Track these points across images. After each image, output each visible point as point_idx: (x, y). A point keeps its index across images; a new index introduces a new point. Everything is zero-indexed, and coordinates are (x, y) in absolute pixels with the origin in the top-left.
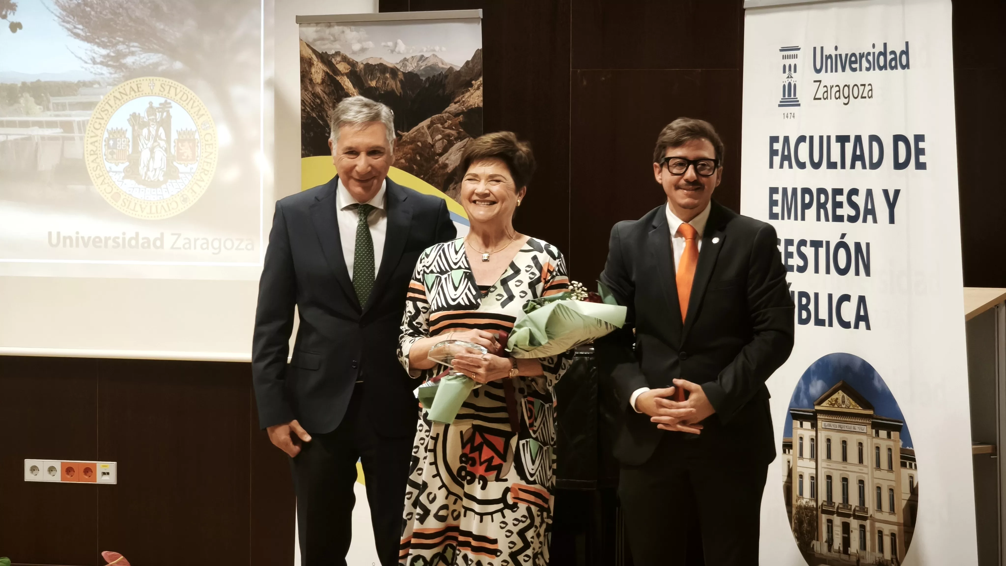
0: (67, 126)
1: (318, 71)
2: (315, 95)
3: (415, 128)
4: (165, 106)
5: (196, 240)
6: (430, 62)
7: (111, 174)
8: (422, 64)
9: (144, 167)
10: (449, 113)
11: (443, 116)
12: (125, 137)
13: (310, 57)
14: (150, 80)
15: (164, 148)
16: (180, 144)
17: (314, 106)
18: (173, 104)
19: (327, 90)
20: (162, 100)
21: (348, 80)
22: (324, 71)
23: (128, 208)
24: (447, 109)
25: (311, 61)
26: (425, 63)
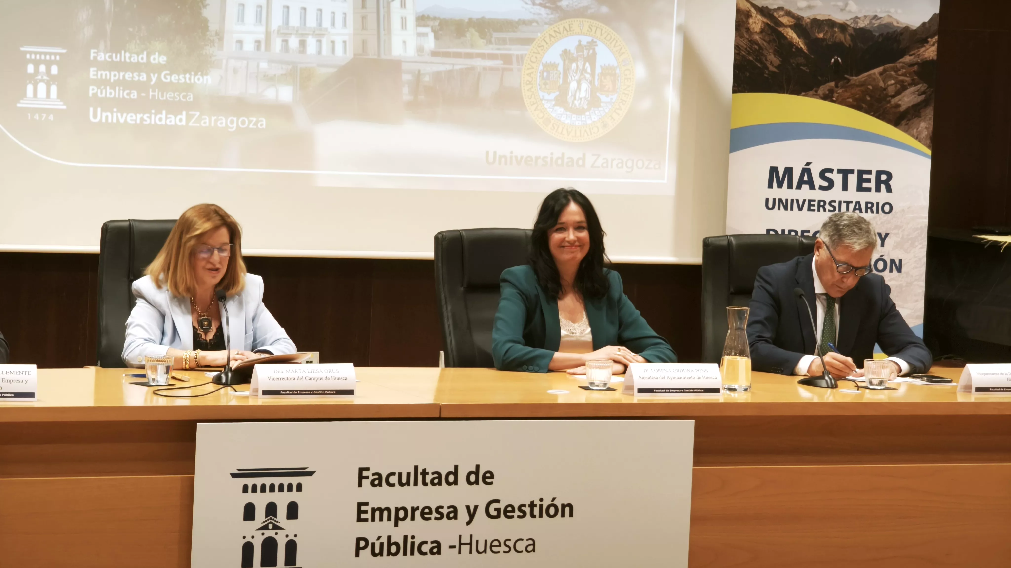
0: (507, 59)
1: (757, 22)
2: (752, 42)
3: (866, 74)
6: (884, 22)
8: (875, 22)
10: (904, 63)
11: (896, 66)
13: (748, 10)
14: (580, 21)
17: (751, 51)
19: (767, 38)
21: (792, 31)
22: (763, 22)
24: (901, 60)
25: (749, 13)
26: (879, 21)
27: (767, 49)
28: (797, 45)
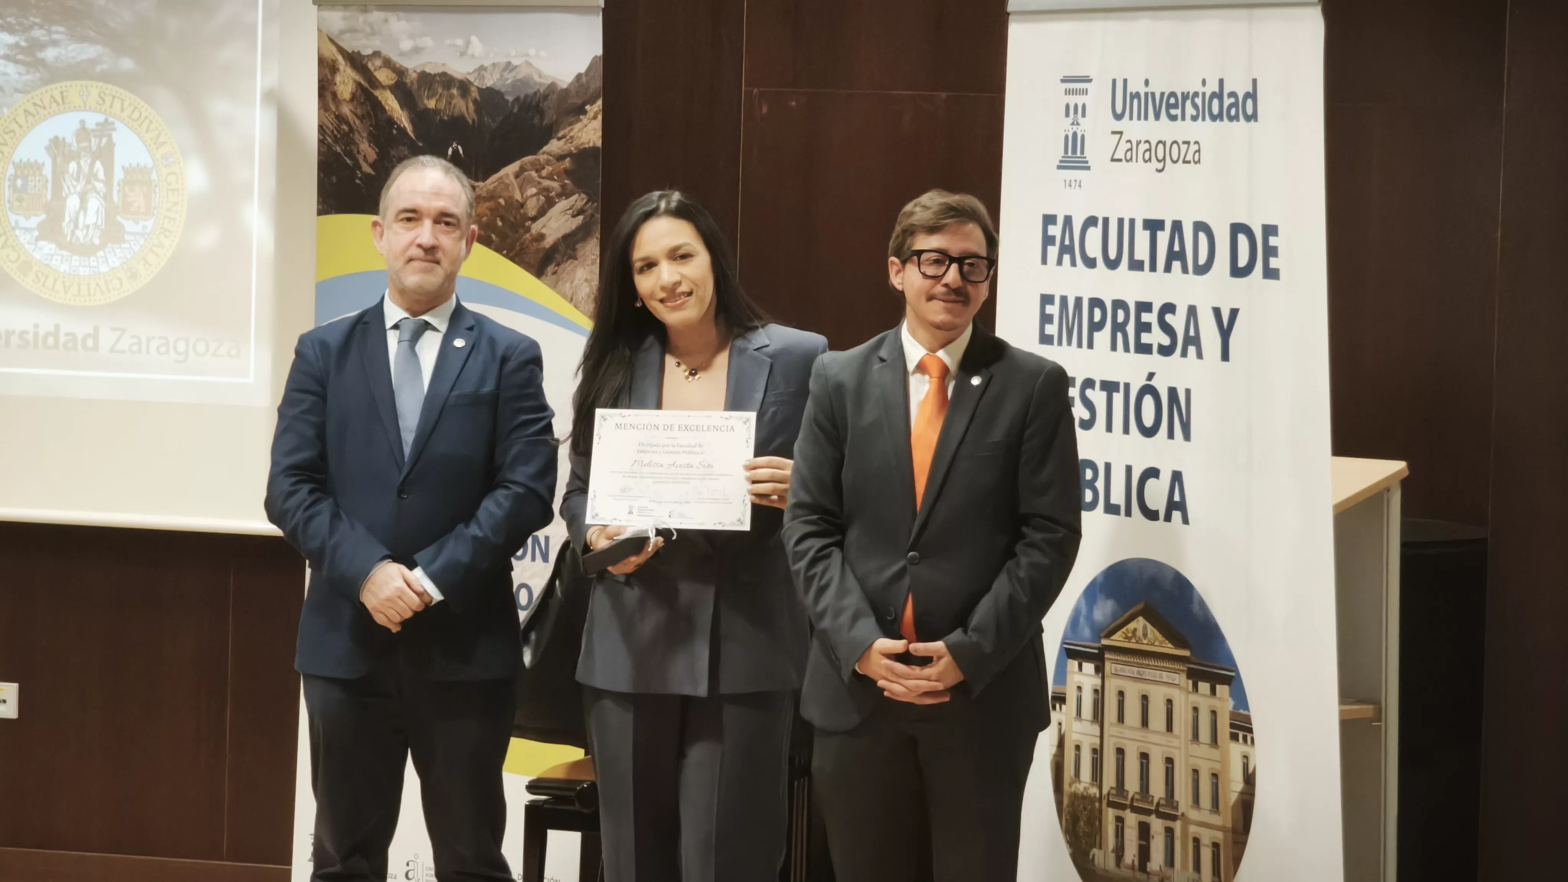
1: (346, 81)
2: (340, 118)
3: (497, 176)
4: (105, 128)
5: (149, 340)
6: (521, 74)
7: (17, 232)
8: (508, 76)
9: (69, 222)
10: (549, 154)
11: (539, 160)
12: (41, 174)
13: (334, 58)
14: (82, 85)
15: (101, 194)
16: (127, 189)
17: (339, 136)
18: (118, 125)
19: (359, 111)
20: (101, 118)
21: (393, 96)
22: (355, 81)
23: (43, 286)
24: (545, 148)
25: (336, 65)
26: (513, 74)
27: (359, 132)
28: (399, 123)
